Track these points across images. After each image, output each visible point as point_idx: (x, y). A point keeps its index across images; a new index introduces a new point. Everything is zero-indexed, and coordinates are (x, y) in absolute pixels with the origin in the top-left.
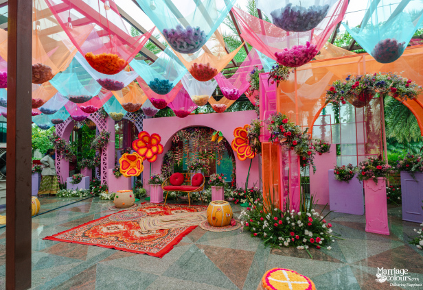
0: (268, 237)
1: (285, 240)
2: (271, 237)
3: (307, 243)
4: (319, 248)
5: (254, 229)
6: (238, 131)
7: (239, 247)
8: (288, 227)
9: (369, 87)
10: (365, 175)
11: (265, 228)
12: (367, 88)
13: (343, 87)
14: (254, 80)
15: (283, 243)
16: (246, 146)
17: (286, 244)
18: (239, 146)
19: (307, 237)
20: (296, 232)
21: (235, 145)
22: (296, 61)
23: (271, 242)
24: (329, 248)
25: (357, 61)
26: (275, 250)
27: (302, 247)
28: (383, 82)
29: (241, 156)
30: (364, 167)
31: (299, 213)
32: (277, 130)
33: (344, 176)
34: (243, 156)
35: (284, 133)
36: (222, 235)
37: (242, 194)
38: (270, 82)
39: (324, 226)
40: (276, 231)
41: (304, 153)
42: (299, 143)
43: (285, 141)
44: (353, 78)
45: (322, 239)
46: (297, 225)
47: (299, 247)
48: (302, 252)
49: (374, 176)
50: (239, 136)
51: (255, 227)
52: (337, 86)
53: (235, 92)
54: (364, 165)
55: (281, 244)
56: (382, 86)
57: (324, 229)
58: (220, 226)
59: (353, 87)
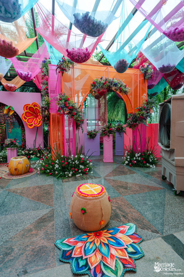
0: (59, 173)
1: (69, 173)
2: (61, 173)
3: (81, 172)
4: (87, 174)
5: (48, 171)
6: (26, 107)
7: (40, 184)
8: (70, 165)
9: (111, 85)
10: (104, 134)
11: (56, 168)
12: (110, 85)
13: (99, 83)
14: (45, 68)
15: (68, 175)
16: (34, 118)
17: (70, 175)
18: (28, 118)
19: (81, 169)
20: (75, 167)
21: (24, 117)
22: (79, 58)
23: (61, 176)
24: (92, 172)
25: (104, 70)
26: (64, 180)
27: (79, 175)
28: (116, 84)
29: (29, 125)
30: (104, 129)
31: (76, 156)
32: (63, 105)
33: (92, 135)
34: (31, 125)
35: (67, 107)
36: (26, 179)
37: (31, 152)
38: (57, 71)
39: (88, 162)
40: (64, 169)
41: (79, 120)
42: (76, 114)
43: (68, 112)
44: (104, 78)
45: (88, 169)
46: (75, 163)
47: (77, 176)
48: (79, 178)
49: (108, 134)
50: (28, 111)
51: (49, 169)
52: (96, 82)
53: (28, 75)
54: (104, 128)
55: (67, 176)
56: (116, 86)
57: (88, 163)
58: (21, 174)
59: (104, 84)
